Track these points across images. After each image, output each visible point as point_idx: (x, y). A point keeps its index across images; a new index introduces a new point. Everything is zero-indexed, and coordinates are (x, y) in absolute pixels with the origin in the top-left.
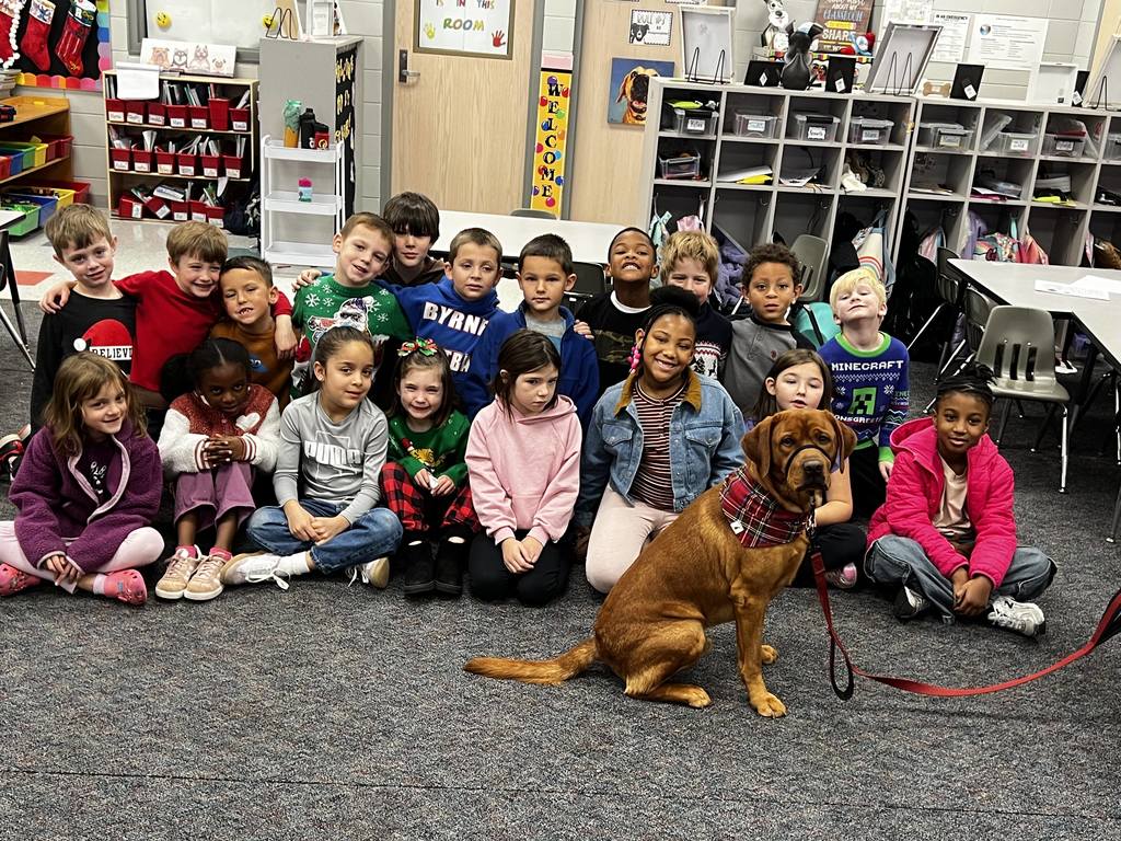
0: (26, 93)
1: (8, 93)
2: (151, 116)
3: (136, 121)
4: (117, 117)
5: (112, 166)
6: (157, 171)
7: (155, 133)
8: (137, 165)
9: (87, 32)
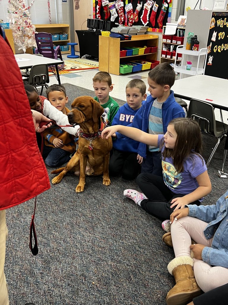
0: (149, 34)
1: (144, 33)
2: (173, 41)
3: (169, 42)
4: (165, 40)
5: (161, 56)
6: (172, 58)
7: (174, 46)
8: (168, 56)
9: (165, 14)
